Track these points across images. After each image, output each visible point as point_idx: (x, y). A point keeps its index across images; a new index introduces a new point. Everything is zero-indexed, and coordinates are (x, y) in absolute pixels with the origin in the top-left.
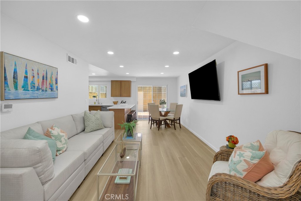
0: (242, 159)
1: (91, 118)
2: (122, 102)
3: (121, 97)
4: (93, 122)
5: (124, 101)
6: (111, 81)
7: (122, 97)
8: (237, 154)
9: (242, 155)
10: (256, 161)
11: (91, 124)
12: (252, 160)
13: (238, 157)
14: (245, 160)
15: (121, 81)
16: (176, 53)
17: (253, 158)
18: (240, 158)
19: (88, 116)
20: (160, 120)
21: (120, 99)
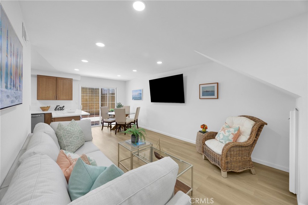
0: (230, 133)
1: (73, 132)
2: (58, 107)
3: (56, 100)
4: (77, 136)
5: (61, 106)
6: (37, 75)
7: (59, 100)
8: (226, 132)
9: (229, 131)
10: (236, 132)
11: (75, 141)
12: (235, 132)
13: (228, 133)
14: (232, 133)
15: (56, 78)
16: (159, 63)
17: (235, 131)
18: (229, 133)
19: (67, 129)
20: (127, 123)
21: (53, 104)
